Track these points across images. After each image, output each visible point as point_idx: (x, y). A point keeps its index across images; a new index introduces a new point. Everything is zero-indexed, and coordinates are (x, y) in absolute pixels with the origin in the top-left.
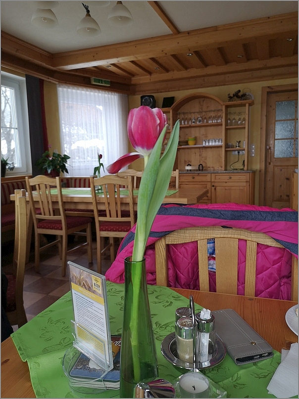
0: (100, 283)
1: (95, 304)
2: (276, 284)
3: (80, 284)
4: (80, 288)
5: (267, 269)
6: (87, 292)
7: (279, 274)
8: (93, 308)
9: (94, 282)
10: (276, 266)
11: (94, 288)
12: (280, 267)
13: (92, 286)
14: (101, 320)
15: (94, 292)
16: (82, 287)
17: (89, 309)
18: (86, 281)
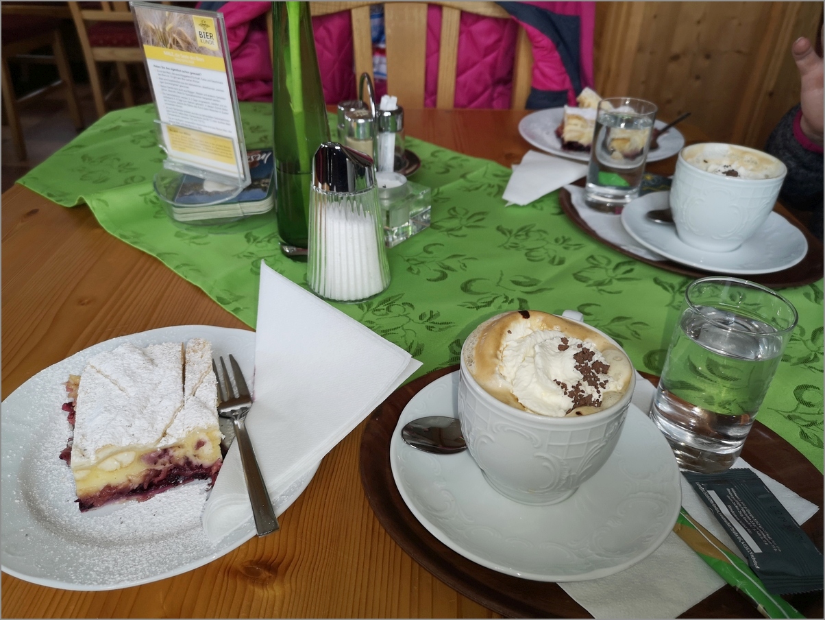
0: (212, 29)
1: (206, 74)
2: (487, 93)
3: (165, 43)
4: (167, 52)
5: (474, 64)
6: (185, 56)
7: (492, 75)
8: (202, 83)
9: (198, 29)
10: (489, 59)
11: (200, 42)
12: (496, 59)
13: (195, 39)
14: (222, 102)
15: (200, 51)
16: (171, 47)
17: (192, 89)
18: (180, 34)
